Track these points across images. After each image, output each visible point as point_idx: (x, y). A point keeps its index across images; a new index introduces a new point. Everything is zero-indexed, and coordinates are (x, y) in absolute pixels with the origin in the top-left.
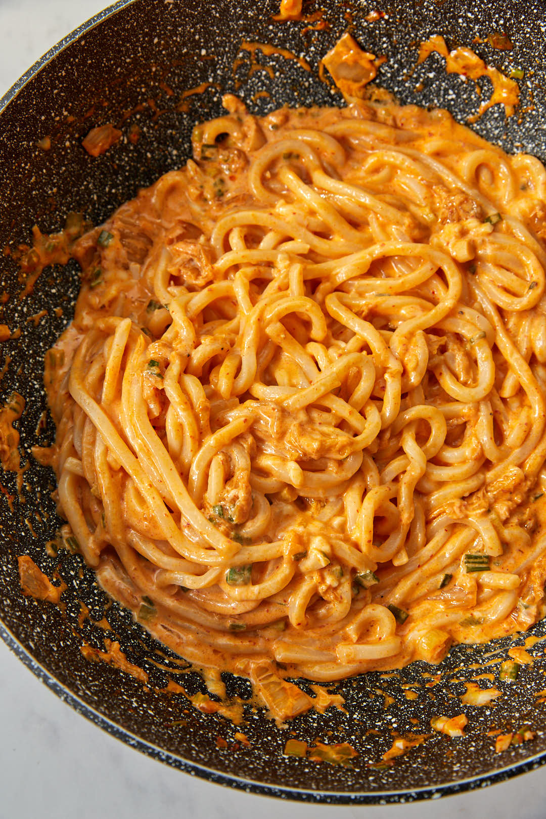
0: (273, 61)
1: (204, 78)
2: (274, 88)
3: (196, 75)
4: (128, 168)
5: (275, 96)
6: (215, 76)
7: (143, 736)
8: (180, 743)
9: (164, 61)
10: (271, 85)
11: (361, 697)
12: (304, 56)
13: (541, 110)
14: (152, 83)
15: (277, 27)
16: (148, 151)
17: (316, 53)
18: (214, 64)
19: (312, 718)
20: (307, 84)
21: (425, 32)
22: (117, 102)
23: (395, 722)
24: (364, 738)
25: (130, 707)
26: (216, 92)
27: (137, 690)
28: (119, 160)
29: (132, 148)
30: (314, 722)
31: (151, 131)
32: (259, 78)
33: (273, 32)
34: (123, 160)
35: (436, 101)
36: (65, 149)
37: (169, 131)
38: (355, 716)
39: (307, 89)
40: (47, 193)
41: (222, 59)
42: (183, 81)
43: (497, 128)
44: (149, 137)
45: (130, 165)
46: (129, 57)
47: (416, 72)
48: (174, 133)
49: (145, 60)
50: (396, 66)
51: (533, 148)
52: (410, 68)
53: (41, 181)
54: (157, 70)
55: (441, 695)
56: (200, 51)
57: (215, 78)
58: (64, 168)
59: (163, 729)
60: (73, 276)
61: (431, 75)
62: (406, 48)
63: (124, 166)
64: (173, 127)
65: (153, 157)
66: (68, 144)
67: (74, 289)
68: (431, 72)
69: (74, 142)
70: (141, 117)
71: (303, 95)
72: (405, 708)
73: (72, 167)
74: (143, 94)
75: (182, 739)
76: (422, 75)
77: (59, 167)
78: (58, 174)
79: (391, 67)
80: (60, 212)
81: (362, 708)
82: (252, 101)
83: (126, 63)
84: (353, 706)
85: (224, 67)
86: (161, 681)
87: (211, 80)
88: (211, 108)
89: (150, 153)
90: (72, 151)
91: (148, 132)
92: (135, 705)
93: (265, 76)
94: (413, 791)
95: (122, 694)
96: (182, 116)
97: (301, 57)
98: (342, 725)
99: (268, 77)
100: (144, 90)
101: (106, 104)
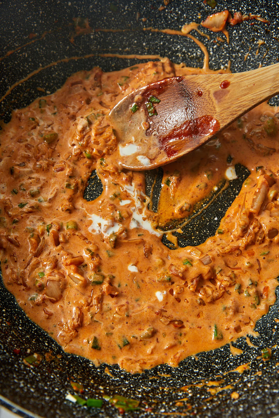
0: (110, 11)
3: (66, 18)
7: (23, 406)
8: (49, 410)
9: (47, 8)
12: (128, 8)
13: (262, 32)
14: (40, 21)
16: (40, 62)
17: (134, 6)
18: (76, 12)
19: (138, 392)
20: (130, 25)
22: (20, 31)
23: (191, 393)
25: (18, 387)
27: (25, 376)
28: (23, 67)
29: (30, 60)
30: (139, 394)
32: (103, 21)
34: (25, 67)
37: (52, 51)
38: (165, 390)
39: (130, 28)
41: (81, 9)
42: (59, 21)
43: (237, 46)
44: (40, 54)
46: (25, 3)
47: (191, 16)
48: (55, 52)
49: (35, 6)
50: (180, 12)
51: (259, 56)
52: (188, 14)
54: (42, 13)
56: (68, 3)
59: (39, 401)
64: (54, 49)
74: (35, 28)
75: (51, 408)
79: (177, 13)
81: (169, 384)
82: (99, 35)
83: (24, 7)
84: (164, 383)
85: (82, 13)
86: (42, 370)
91: (40, 51)
92: (22, 385)
95: (14, 378)
96: (59, 42)
97: (126, 9)
98: (157, 396)
99: (107, 21)
100: (35, 25)
101: (13, 32)
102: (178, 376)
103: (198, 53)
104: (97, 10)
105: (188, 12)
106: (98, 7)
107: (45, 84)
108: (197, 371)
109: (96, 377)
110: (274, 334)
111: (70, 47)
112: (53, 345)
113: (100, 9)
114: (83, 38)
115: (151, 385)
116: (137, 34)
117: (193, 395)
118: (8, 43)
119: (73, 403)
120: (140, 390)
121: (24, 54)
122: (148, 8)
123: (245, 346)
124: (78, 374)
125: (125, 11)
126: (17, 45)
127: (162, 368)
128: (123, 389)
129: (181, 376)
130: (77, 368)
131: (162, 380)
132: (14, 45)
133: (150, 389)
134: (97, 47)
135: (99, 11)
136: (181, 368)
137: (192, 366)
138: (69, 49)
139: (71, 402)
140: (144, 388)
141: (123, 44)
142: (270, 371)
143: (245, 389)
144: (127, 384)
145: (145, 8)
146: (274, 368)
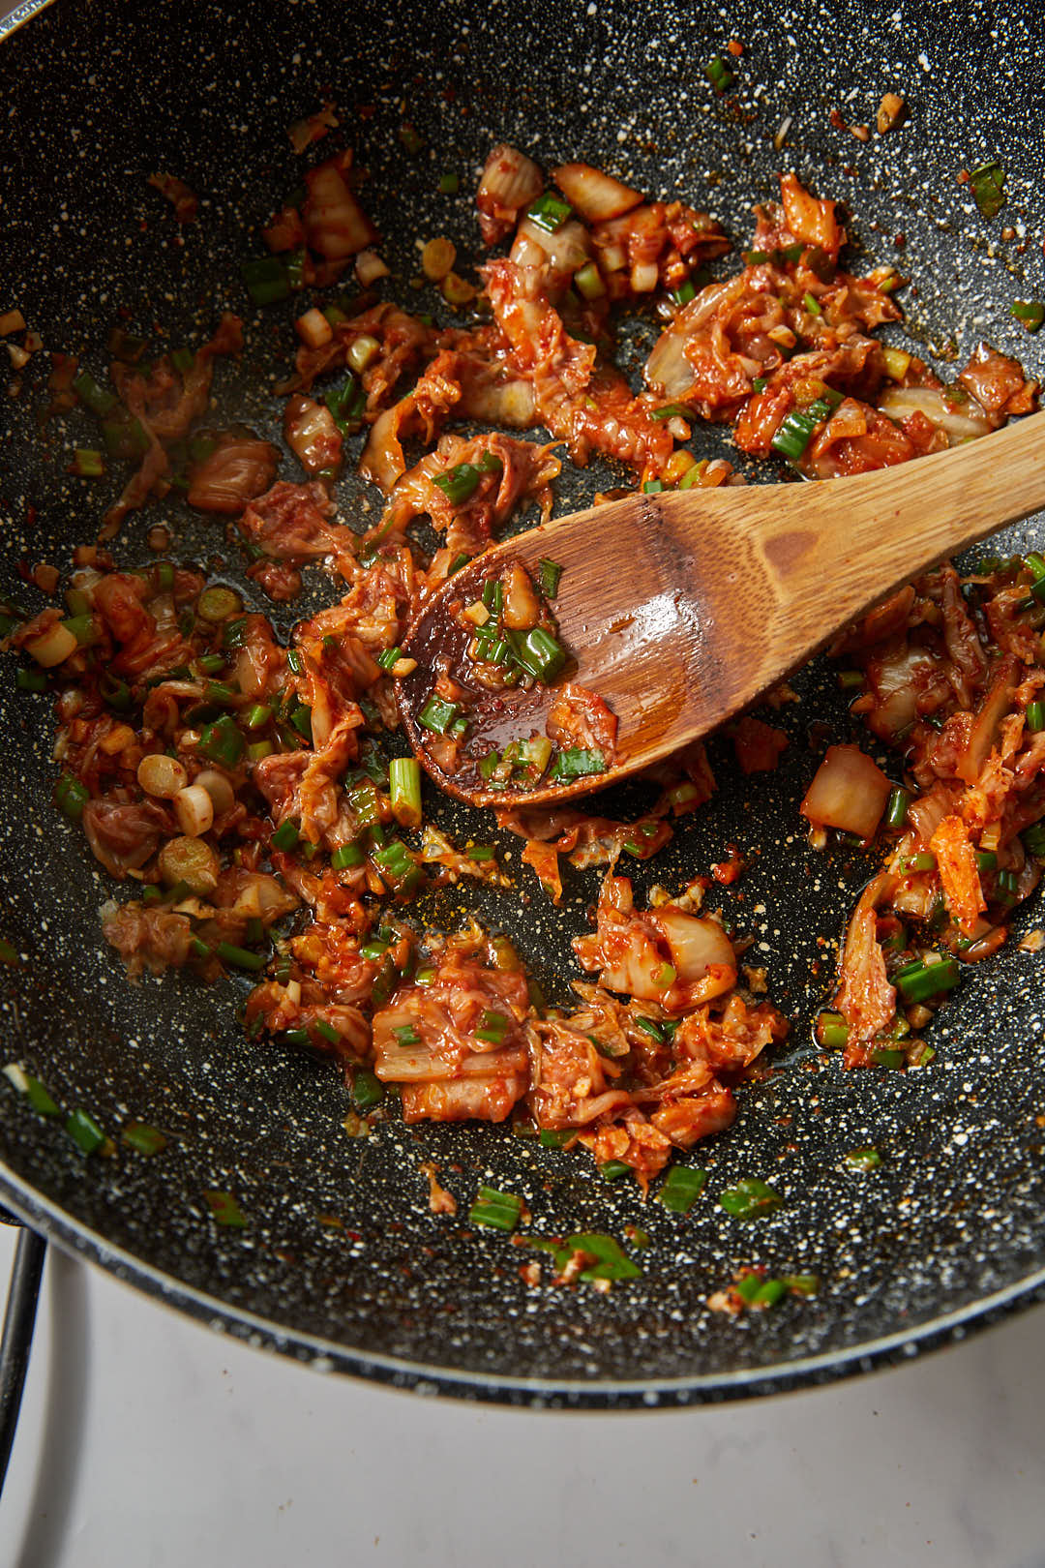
0: (706, 80)
1: (579, 62)
2: (690, 132)
3: (565, 47)
4: (387, 159)
5: (688, 148)
6: (597, 64)
10: (689, 124)
11: (330, 1187)
12: (763, 92)
14: (484, 26)
15: (734, 16)
16: (434, 147)
17: (785, 95)
18: (603, 41)
19: (218, 1173)
20: (750, 147)
21: (984, 121)
22: (411, 29)
24: (284, 1243)
26: (590, 96)
30: (216, 1179)
31: (452, 114)
32: (673, 101)
33: (724, 25)
34: (386, 141)
35: (959, 260)
36: (290, 66)
37: (484, 130)
38: (296, 1207)
39: (748, 158)
40: (228, 125)
41: (620, 38)
42: (539, 48)
44: (446, 123)
45: (393, 156)
47: (944, 195)
48: (491, 136)
50: (914, 170)
52: (936, 184)
53: (225, 98)
55: (472, 1249)
57: (596, 67)
58: (274, 99)
60: (214, 291)
61: (968, 209)
62: (942, 142)
63: (382, 151)
65: (438, 160)
66: (297, 59)
67: (205, 314)
68: (969, 203)
69: (309, 62)
70: (444, 80)
71: (736, 165)
72: (395, 1239)
73: (291, 105)
74: (462, 39)
76: (952, 203)
77: (268, 91)
78: (260, 102)
79: (904, 169)
80: (238, 171)
81: (317, 1202)
82: (645, 139)
84: (305, 1192)
85: (619, 55)
87: (588, 69)
88: (570, 122)
89: (437, 152)
90: (302, 75)
91: (447, 113)
93: (684, 102)
94: (283, 1334)
96: (516, 112)
97: (757, 94)
98: (263, 1208)
99: (687, 107)
100: (465, 31)
101: (390, 23)
102: (358, 1197)
103: (920, 321)
104: (669, 62)
105: (938, 179)
106: (675, 56)
107: (423, 216)
108: (421, 1211)
109: (127, 1077)
110: (700, 1223)
111: (544, 140)
112: (62, 939)
113: (680, 65)
114: (594, 130)
115: (267, 1177)
116: (761, 183)
117: (361, 1258)
118: (363, 49)
119: (15, 1091)
120: (224, 1172)
121: (396, 100)
122: (826, 118)
123: (599, 1218)
124: (82, 1043)
125: (750, 98)
126: (386, 67)
127: (328, 1156)
128: (182, 1145)
129: (366, 1202)
130: (91, 1030)
131: (304, 1182)
132: (376, 61)
133: (255, 1183)
134: (625, 174)
135: (674, 68)
136: (379, 1184)
137: (414, 1195)
138: (537, 144)
139: (11, 1085)
140: (241, 1173)
141: (705, 198)
142: (617, 1304)
143: (513, 1312)
144: (201, 1140)
145: (813, 115)
146: (633, 1301)
